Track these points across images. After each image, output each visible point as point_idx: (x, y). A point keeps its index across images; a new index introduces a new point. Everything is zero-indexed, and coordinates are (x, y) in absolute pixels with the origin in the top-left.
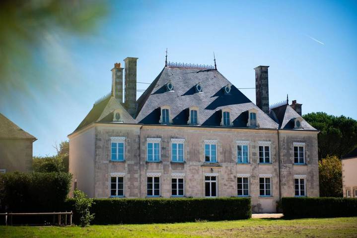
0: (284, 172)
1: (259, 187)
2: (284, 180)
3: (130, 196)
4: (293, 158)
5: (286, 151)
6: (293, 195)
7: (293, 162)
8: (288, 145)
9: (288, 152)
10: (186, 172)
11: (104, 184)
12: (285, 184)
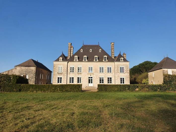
0: (116, 76)
1: (107, 80)
2: (116, 78)
3: (63, 83)
4: (119, 71)
5: (117, 69)
6: (119, 83)
7: (120, 72)
8: (118, 67)
9: (118, 69)
10: (82, 76)
11: (55, 79)
12: (116, 80)
